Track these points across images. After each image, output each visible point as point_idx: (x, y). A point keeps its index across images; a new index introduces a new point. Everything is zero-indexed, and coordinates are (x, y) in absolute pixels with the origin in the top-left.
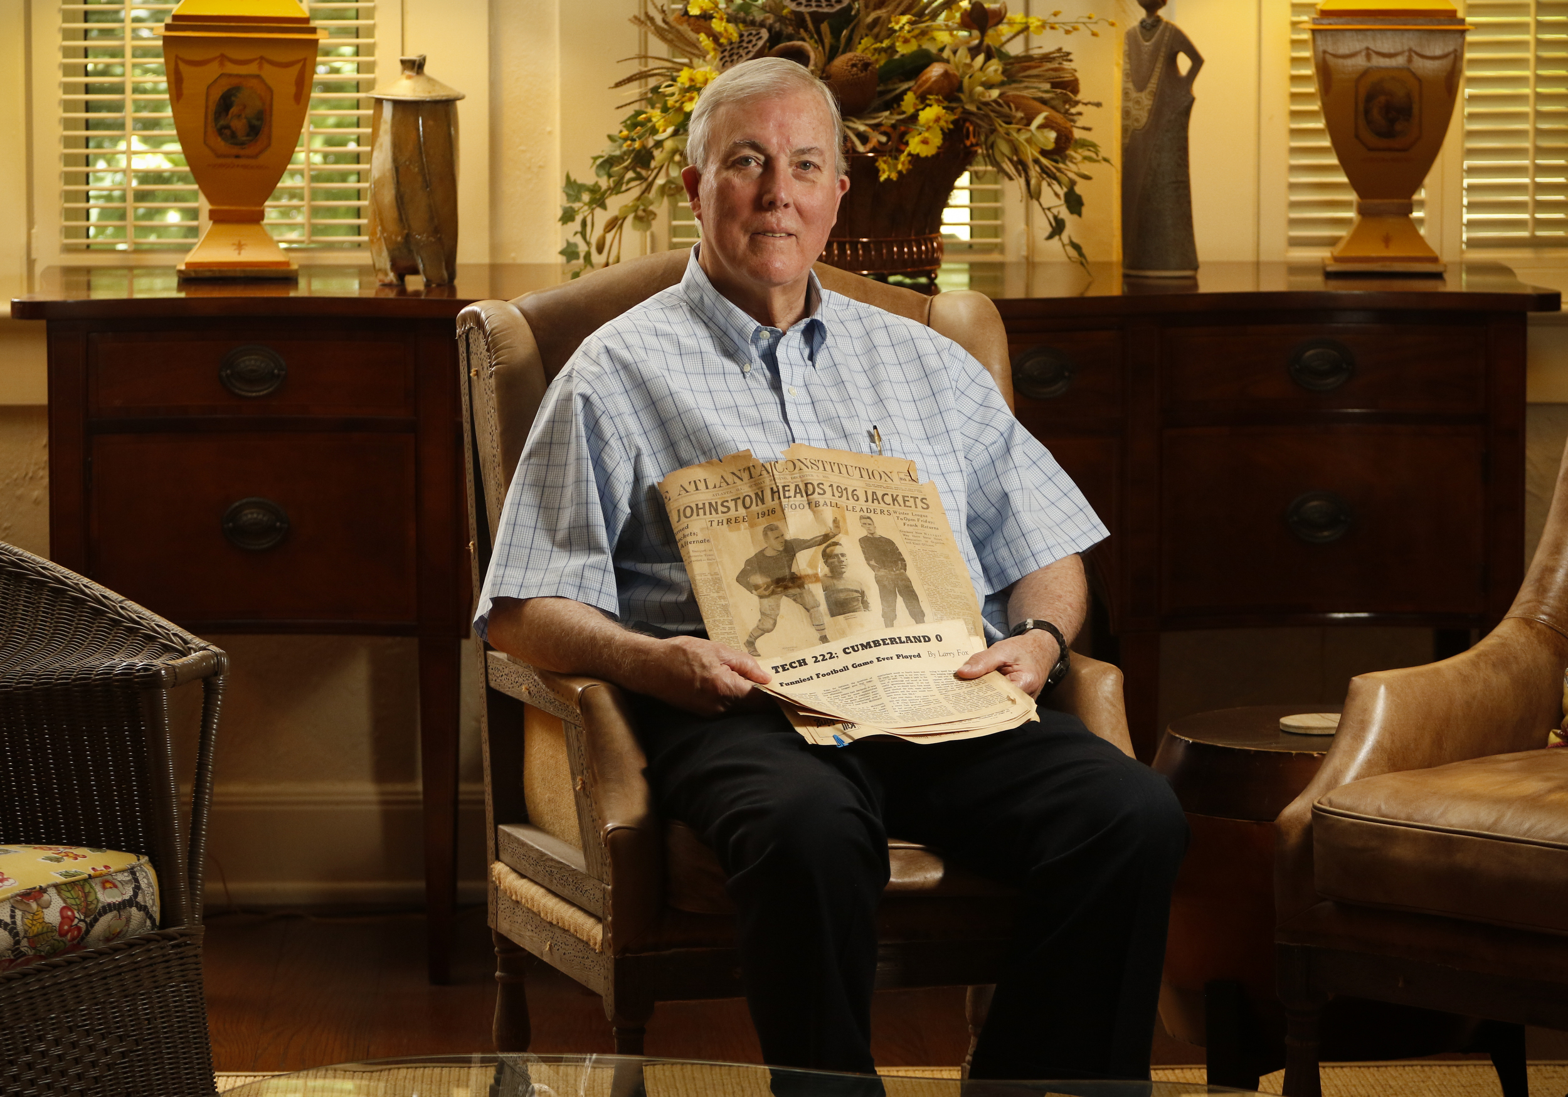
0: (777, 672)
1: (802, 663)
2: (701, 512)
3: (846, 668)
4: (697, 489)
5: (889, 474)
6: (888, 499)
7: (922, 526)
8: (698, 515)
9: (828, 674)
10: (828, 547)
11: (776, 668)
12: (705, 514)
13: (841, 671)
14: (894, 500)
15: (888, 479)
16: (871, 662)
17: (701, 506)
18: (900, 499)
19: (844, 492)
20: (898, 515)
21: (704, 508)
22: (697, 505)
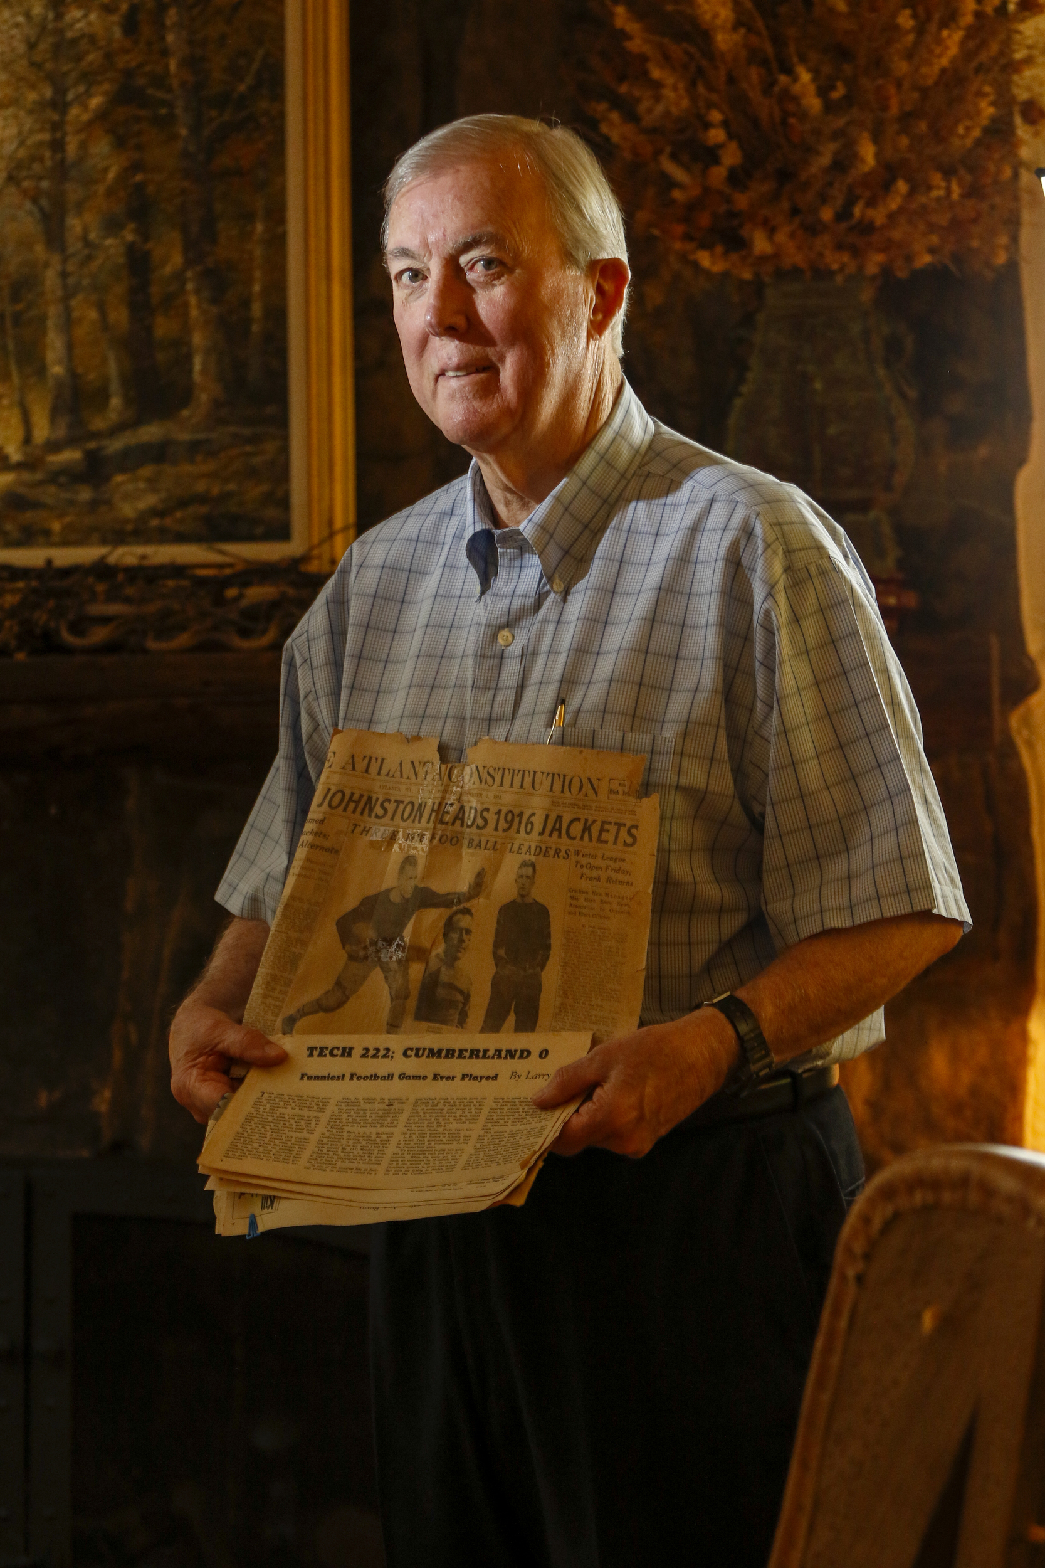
0: (311, 1055)
1: (347, 1052)
2: (352, 805)
3: (390, 1077)
4: (367, 771)
5: (596, 784)
6: (576, 829)
7: (609, 880)
8: (345, 810)
9: (365, 1078)
10: (456, 913)
11: (311, 1050)
12: (354, 812)
13: (384, 1078)
14: (587, 828)
15: (591, 792)
16: (425, 1078)
17: (356, 797)
18: (595, 830)
19: (517, 820)
20: (580, 858)
21: (357, 802)
22: (353, 794)
